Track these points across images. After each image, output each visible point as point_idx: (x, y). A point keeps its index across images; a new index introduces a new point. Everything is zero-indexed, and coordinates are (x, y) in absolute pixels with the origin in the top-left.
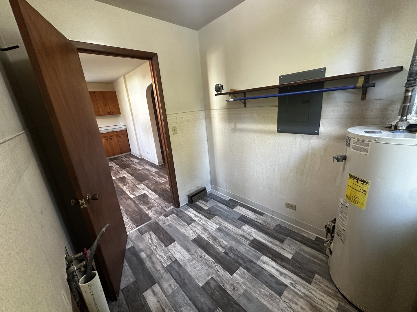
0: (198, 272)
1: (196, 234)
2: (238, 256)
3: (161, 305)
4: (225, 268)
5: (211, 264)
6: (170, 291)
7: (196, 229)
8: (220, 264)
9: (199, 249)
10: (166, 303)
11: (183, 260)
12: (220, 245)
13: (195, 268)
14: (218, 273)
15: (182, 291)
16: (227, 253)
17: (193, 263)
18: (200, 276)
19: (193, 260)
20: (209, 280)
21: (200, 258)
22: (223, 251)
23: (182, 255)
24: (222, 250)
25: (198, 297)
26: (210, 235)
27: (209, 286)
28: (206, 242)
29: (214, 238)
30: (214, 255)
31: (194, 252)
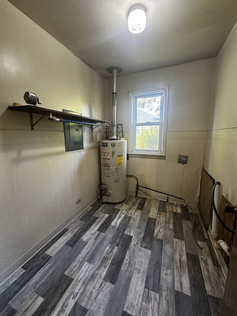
0: (143, 257)
1: (103, 285)
2: (117, 237)
3: (181, 271)
4: (130, 241)
5: (132, 251)
6: (169, 271)
7: (94, 291)
8: (128, 246)
9: (122, 268)
10: (177, 268)
11: (141, 279)
12: (111, 251)
13: (142, 262)
14: (135, 244)
15: (162, 262)
16: (117, 244)
17: (138, 267)
18: (145, 255)
19: (136, 269)
20: (144, 248)
21: (131, 263)
22: (117, 247)
23: (137, 284)
24: (115, 248)
25: (157, 249)
26: (101, 266)
27: (147, 246)
28: (112, 266)
29: (105, 260)
30: (123, 253)
31: (128, 273)
